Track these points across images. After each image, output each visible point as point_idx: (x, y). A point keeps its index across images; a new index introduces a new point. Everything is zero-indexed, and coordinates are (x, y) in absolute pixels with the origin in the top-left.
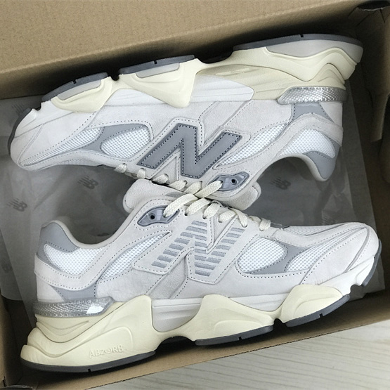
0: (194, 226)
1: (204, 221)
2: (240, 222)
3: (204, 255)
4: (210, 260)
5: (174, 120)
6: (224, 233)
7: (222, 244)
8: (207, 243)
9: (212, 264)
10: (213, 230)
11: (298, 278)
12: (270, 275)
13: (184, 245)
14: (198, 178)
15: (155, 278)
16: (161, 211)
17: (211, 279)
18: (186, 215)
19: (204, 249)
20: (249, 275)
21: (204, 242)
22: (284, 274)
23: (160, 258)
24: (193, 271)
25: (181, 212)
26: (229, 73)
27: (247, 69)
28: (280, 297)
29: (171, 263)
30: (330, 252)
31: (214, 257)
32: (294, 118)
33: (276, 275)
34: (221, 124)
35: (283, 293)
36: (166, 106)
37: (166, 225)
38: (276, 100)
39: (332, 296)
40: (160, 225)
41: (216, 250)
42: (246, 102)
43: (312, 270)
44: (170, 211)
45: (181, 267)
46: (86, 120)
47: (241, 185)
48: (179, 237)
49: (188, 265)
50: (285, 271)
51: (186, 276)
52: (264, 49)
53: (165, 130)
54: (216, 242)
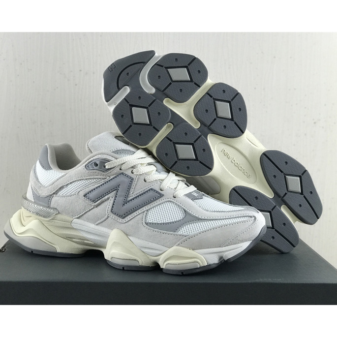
5: (125, 222)
14: (122, 173)
26: (85, 241)
27: (74, 240)
32: (51, 196)
34: (95, 209)
36: (128, 233)
38: (59, 213)
42: (78, 218)
46: (185, 241)
47: (92, 161)
52: (59, 251)
53: (133, 216)
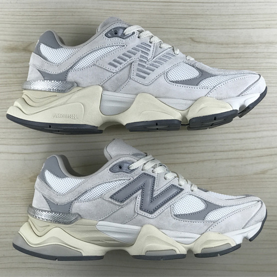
0: (142, 45)
1: (150, 44)
2: (174, 51)
3: (144, 64)
4: (147, 68)
6: (161, 54)
7: (159, 60)
8: (149, 57)
9: (148, 71)
10: (154, 51)
11: (205, 92)
12: (186, 86)
13: (132, 55)
15: (109, 74)
16: (122, 30)
17: (146, 81)
18: (139, 37)
19: (146, 61)
20: (172, 83)
21: (147, 56)
22: (196, 87)
23: (115, 61)
24: (135, 74)
25: (135, 34)
28: (190, 102)
29: (121, 66)
30: (231, 80)
31: (151, 67)
33: (190, 86)
35: (192, 100)
37: (124, 40)
39: (225, 107)
40: (120, 39)
41: (153, 63)
43: (216, 88)
44: (128, 31)
45: (127, 69)
48: (131, 50)
49: (132, 69)
50: (197, 85)
51: (129, 77)
54: (155, 58)
